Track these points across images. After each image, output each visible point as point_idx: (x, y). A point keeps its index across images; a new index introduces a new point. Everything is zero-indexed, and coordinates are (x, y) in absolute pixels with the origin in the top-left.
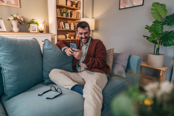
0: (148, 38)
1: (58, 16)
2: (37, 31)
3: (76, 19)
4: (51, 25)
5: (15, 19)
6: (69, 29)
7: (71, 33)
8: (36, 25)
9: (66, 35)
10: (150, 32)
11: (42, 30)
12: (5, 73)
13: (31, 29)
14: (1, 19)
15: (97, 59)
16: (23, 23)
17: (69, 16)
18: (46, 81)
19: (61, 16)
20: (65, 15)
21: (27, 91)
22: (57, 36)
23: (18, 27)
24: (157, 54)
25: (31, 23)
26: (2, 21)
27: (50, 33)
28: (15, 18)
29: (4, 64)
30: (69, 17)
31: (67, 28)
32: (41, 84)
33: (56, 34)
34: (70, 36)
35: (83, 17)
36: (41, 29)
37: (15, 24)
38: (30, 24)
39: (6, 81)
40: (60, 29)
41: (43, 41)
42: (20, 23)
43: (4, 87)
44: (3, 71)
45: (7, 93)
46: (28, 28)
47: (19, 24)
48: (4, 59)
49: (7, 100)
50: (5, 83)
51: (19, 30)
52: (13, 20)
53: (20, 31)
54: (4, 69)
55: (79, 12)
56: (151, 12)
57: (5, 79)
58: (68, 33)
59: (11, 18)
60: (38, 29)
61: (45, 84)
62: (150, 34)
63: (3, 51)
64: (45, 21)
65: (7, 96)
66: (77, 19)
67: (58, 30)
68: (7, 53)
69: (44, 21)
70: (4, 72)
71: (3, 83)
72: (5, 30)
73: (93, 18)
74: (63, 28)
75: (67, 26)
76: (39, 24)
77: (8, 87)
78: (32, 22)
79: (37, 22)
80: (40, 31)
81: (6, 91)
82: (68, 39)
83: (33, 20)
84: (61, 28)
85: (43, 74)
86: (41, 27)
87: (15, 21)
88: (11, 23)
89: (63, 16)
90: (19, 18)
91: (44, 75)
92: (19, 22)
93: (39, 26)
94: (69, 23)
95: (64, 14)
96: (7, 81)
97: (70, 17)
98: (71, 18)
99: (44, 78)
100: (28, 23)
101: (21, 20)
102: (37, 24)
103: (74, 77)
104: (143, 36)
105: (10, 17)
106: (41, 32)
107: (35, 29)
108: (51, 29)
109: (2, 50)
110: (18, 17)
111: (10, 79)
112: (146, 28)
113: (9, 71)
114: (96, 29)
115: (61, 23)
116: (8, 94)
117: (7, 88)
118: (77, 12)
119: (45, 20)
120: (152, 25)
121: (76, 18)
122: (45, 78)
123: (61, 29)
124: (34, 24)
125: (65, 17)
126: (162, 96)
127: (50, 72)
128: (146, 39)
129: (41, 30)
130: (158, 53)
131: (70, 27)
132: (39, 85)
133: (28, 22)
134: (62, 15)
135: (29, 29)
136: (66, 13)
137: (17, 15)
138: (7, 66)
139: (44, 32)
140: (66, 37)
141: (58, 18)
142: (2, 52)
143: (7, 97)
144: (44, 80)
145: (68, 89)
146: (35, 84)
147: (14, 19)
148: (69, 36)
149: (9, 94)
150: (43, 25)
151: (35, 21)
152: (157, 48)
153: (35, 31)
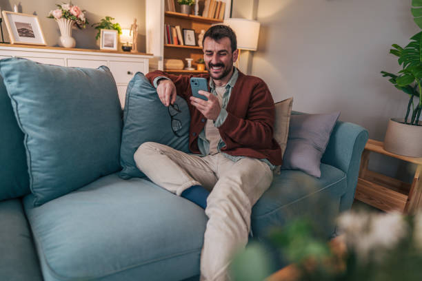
0: (394, 78)
1: (169, 12)
2: (115, 48)
3: (213, 19)
4: (150, 32)
5: (67, 15)
6: (194, 44)
7: (198, 57)
8: (115, 33)
9: (187, 59)
10: (400, 64)
11: (130, 45)
12: (31, 145)
13: (102, 43)
14: (35, 14)
15: (257, 123)
16: (84, 27)
17: (197, 13)
18: (127, 170)
19: (177, 11)
20: (186, 8)
21: (82, 189)
22: (162, 62)
23: (73, 35)
24: (414, 123)
25: (103, 27)
26: (36, 19)
27: (147, 52)
28: (65, 13)
29: (31, 125)
30: (196, 15)
31: (190, 41)
32: (113, 175)
33: (162, 56)
34: (196, 62)
35: (231, 17)
36: (128, 43)
37: (65, 26)
38: (102, 30)
39: (33, 164)
40: (171, 45)
41: (129, 73)
42: (78, 26)
43: (30, 176)
44: (27, 142)
45: (35, 190)
46: (97, 38)
47: (75, 28)
48: (30, 113)
49: (35, 206)
50: (31, 167)
51: (75, 43)
52: (61, 18)
53: (78, 46)
54: (29, 137)
55: (221, 3)
56: (412, 9)
57: (32, 160)
58: (192, 55)
59: (56, 12)
60: (119, 43)
61: (124, 177)
62: (401, 68)
63: (27, 94)
64: (137, 24)
65: (36, 197)
66: (216, 19)
67: (165, 47)
68: (36, 99)
69: (133, 23)
70: (29, 143)
71: (27, 168)
72: (43, 42)
73: (256, 19)
74: (179, 43)
75: (189, 39)
76: (122, 31)
77: (37, 179)
78: (106, 24)
79: (117, 24)
80: (123, 47)
81: (34, 187)
82: (191, 69)
83: (108, 18)
84: (175, 41)
85: (121, 152)
86: (127, 37)
87: (66, 20)
88: (57, 24)
89: (180, 12)
90: (75, 14)
91: (123, 156)
92: (76, 23)
93: (121, 35)
94: (194, 30)
95: (184, 7)
96: (35, 165)
97: (199, 15)
98: (199, 17)
99: (121, 163)
100: (97, 25)
101: (80, 19)
102: (117, 29)
103: (194, 166)
104: (382, 72)
105: (54, 10)
106: (127, 50)
107: (113, 41)
108: (149, 43)
109: (25, 91)
110: (73, 11)
111: (42, 160)
112: (392, 51)
113: (41, 142)
114: (261, 49)
115: (174, 30)
116: (38, 194)
117: (36, 181)
118: (217, 3)
119: (136, 20)
120: (411, 45)
121: (214, 17)
122: (124, 163)
123: (175, 45)
124: (109, 29)
125: (187, 15)
126: (372, 252)
127: (136, 149)
128: (390, 80)
129: (125, 45)
130: (417, 121)
131: (197, 39)
132: (107, 179)
133: (95, 24)
134: (178, 9)
135: (98, 41)
136: (188, 4)
137: (71, 5)
138: (36, 131)
139: (132, 51)
140: (186, 65)
141: (167, 16)
142: (25, 97)
143: (35, 200)
144: (123, 166)
145: (175, 194)
146: (101, 176)
147: (64, 17)
148: (192, 62)
149: (40, 193)
150: (132, 31)
151: (112, 21)
152: (415, 108)
153: (113, 47)
